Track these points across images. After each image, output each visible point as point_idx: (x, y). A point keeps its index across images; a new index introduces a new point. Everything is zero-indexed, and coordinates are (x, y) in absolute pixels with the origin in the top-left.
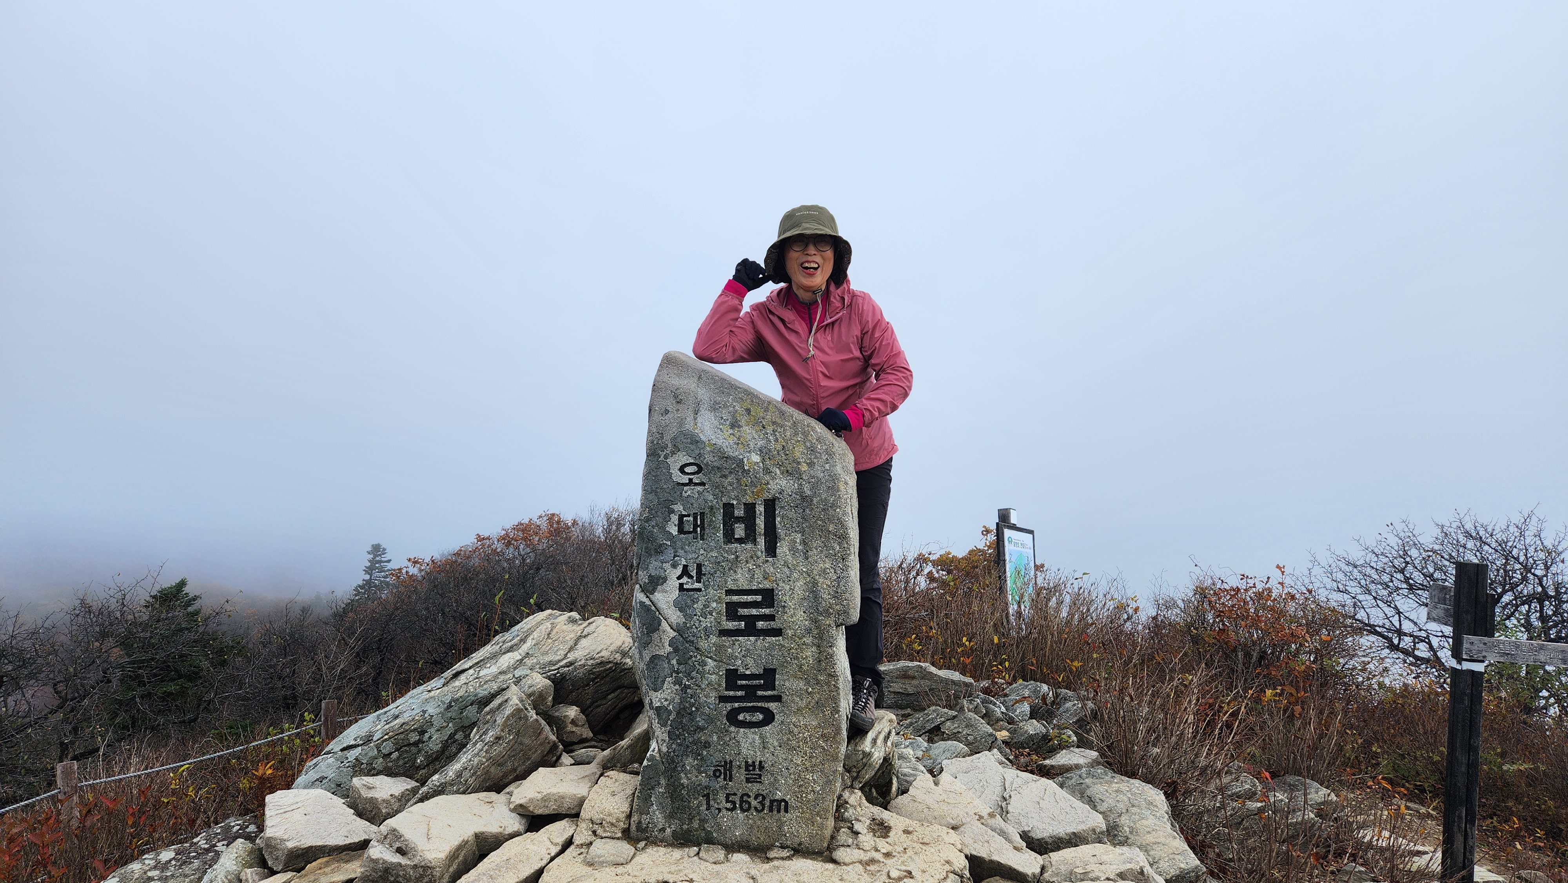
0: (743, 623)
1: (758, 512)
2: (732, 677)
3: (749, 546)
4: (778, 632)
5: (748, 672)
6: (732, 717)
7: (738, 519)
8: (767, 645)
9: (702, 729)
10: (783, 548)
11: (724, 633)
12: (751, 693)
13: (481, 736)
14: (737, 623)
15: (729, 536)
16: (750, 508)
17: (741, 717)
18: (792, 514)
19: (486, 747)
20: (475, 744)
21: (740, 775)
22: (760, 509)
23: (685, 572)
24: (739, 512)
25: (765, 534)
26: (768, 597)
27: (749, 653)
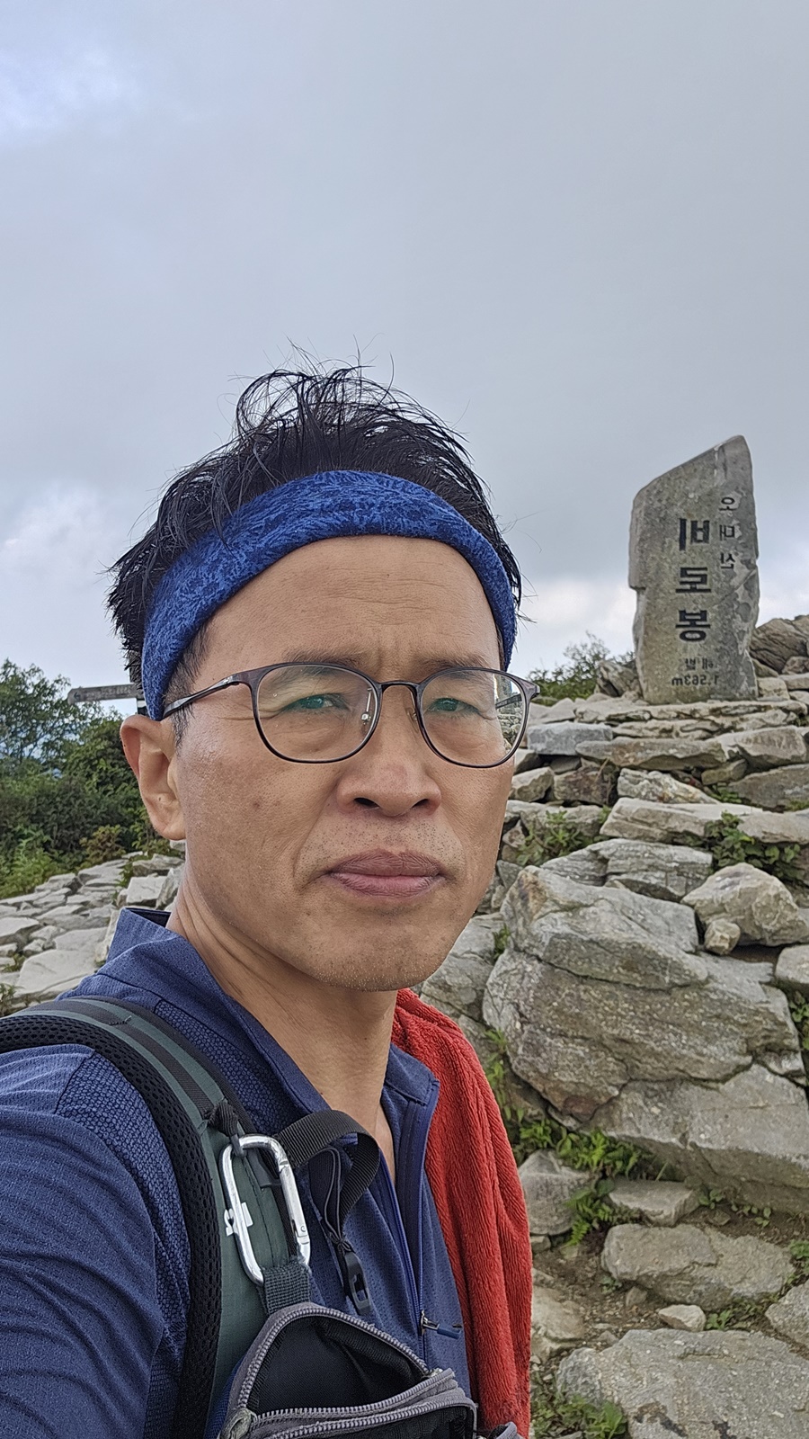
0: (689, 585)
5: (692, 612)
7: (701, 529)
12: (693, 623)
24: (700, 525)
27: (694, 603)
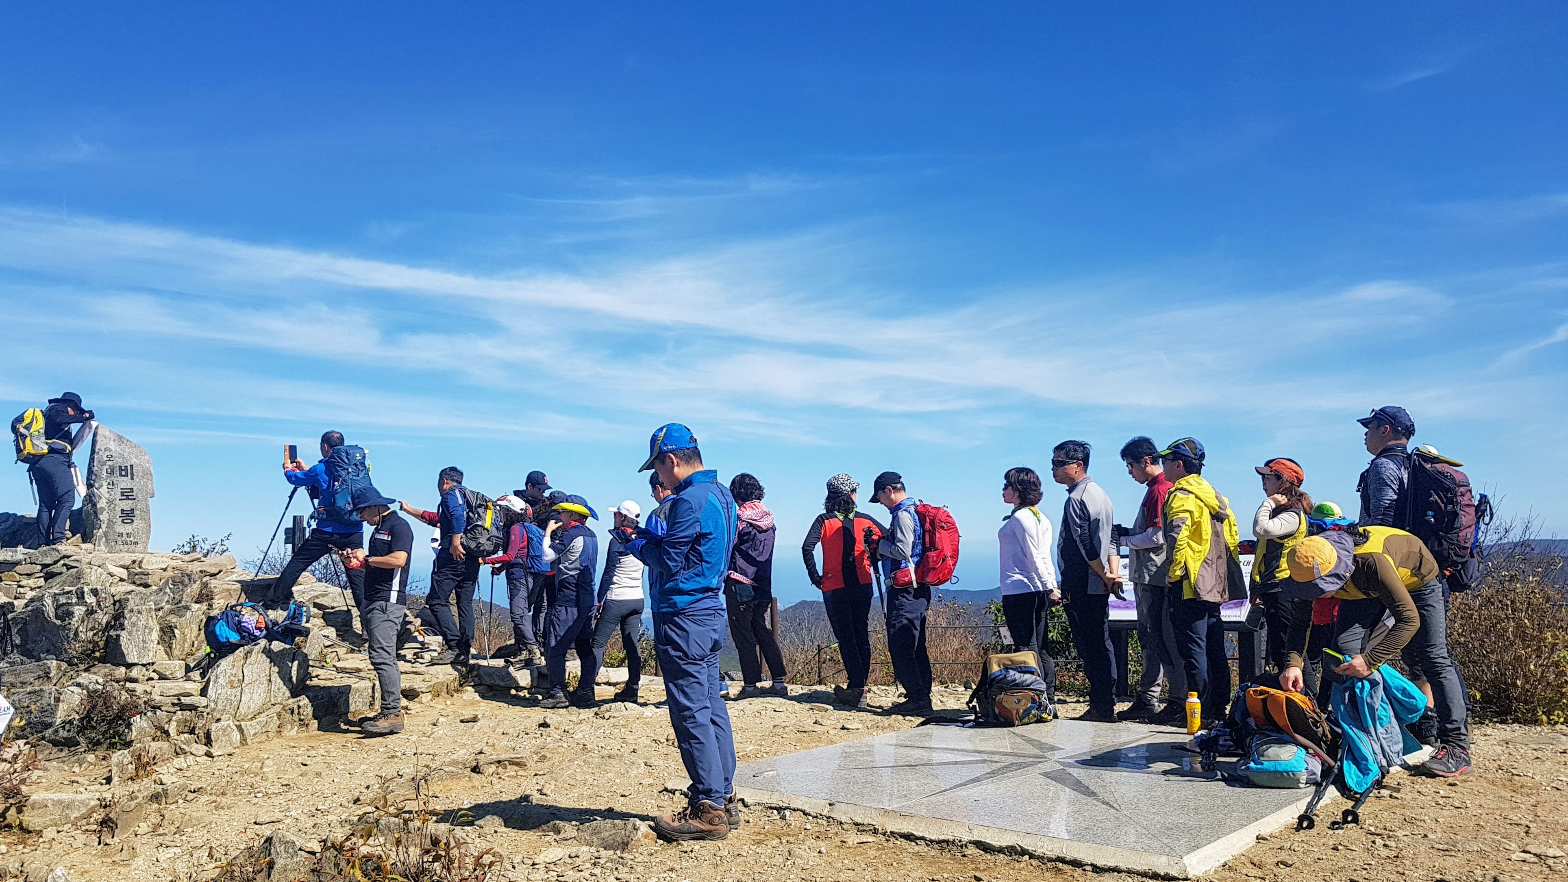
0: (126, 497)
2: (123, 511)
3: (126, 477)
4: (135, 499)
5: (127, 510)
6: (123, 521)
7: (123, 470)
8: (132, 502)
10: (135, 478)
11: (120, 500)
12: (128, 515)
14: (124, 497)
15: (121, 474)
16: (126, 467)
18: (138, 469)
21: (125, 536)
22: (129, 467)
23: (109, 483)
24: (123, 468)
25: (130, 474)
26: (132, 490)
27: (127, 505)
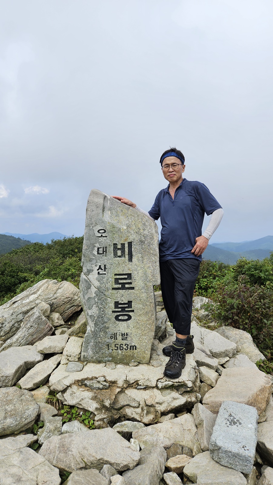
0: (121, 285)
1: (126, 247)
2: (117, 304)
3: (123, 258)
4: (133, 288)
5: (122, 302)
6: (117, 318)
7: (119, 249)
8: (129, 293)
9: (106, 322)
10: (134, 259)
11: (113, 289)
12: (123, 309)
13: (25, 326)
14: (118, 285)
15: (115, 255)
16: (123, 245)
17: (120, 318)
18: (137, 247)
19: (27, 330)
20: (23, 329)
21: (119, 338)
22: (126, 245)
23: (100, 268)
24: (119, 246)
25: (128, 254)
26: (129, 276)
27: (123, 296)
